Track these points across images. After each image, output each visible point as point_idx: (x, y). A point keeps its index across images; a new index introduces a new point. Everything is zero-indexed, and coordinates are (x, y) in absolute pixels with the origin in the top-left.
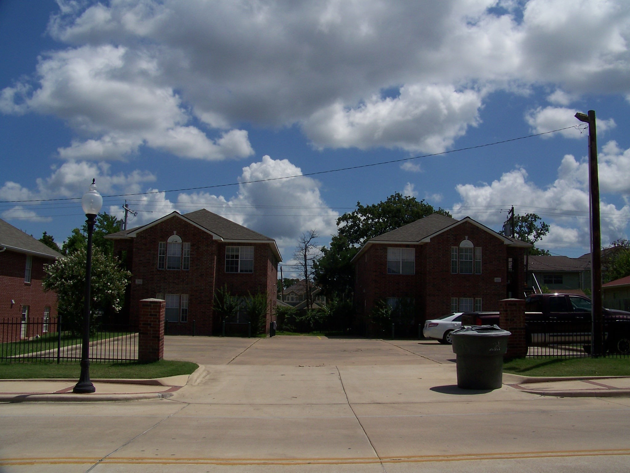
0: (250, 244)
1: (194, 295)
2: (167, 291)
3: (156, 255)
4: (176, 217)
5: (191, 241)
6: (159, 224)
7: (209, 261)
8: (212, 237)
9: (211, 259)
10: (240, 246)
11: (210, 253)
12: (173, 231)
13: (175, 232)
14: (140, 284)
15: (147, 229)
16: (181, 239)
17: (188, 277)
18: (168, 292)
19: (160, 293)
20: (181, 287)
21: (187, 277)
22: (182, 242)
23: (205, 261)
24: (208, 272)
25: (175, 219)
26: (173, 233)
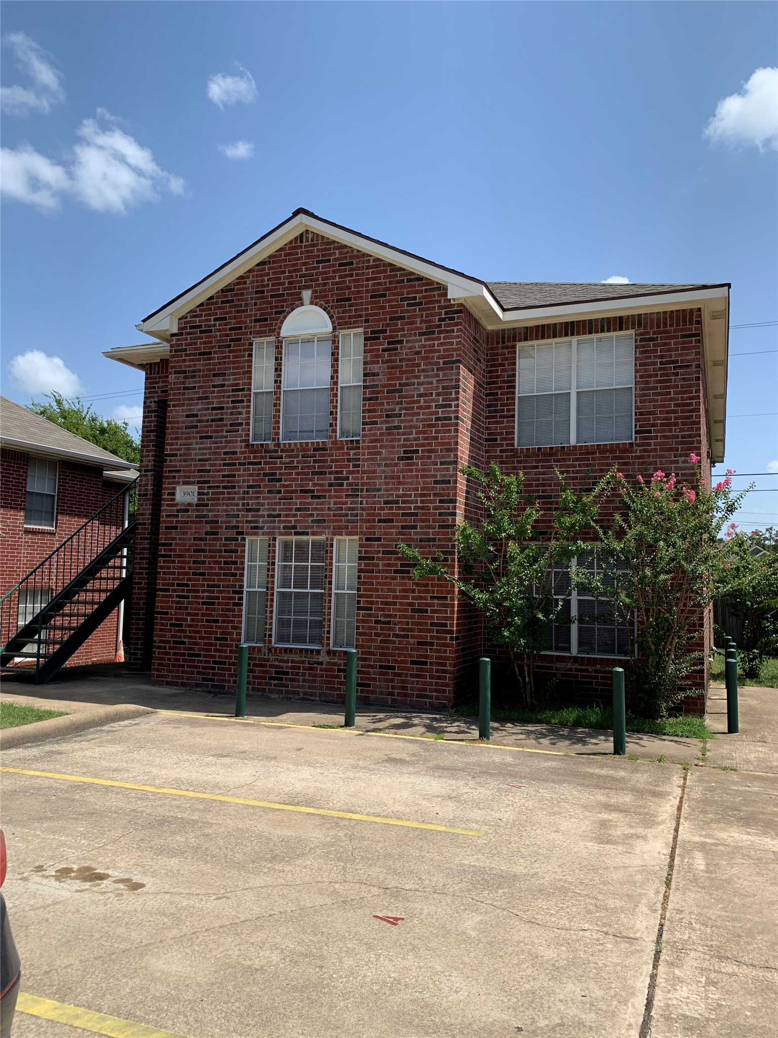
0: (618, 323)
1: (379, 539)
2: (282, 525)
3: (243, 390)
4: (310, 236)
5: (367, 321)
6: (250, 271)
7: (438, 394)
8: (442, 289)
9: (444, 388)
10: (572, 334)
11: (441, 361)
12: (300, 293)
13: (307, 294)
14: (190, 505)
15: (211, 298)
16: (331, 317)
17: (358, 466)
18: (285, 527)
19: (256, 534)
20: (329, 509)
21: (355, 466)
22: (334, 328)
23: (420, 395)
24: (436, 438)
25: (304, 243)
26: (301, 299)
